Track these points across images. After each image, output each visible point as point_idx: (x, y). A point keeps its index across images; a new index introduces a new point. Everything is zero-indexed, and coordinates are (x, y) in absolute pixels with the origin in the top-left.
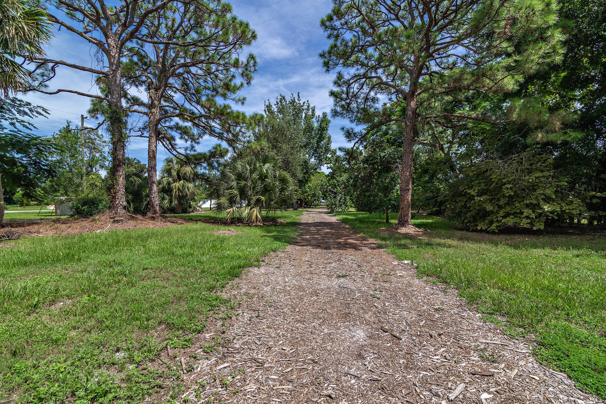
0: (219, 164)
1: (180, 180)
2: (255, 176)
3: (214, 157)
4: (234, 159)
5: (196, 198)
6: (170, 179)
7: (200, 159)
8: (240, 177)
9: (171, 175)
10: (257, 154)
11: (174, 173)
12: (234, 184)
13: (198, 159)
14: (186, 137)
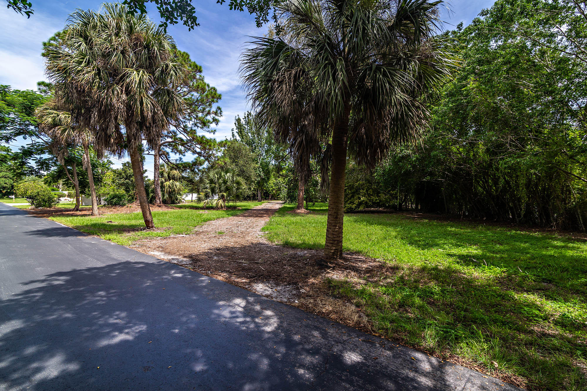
0: (199, 170)
1: (170, 180)
2: (221, 181)
3: (195, 165)
4: (209, 169)
5: (181, 192)
6: (163, 180)
7: (186, 167)
8: (212, 182)
9: (163, 176)
10: (222, 168)
11: (166, 175)
12: (208, 186)
13: (184, 167)
14: (176, 151)
